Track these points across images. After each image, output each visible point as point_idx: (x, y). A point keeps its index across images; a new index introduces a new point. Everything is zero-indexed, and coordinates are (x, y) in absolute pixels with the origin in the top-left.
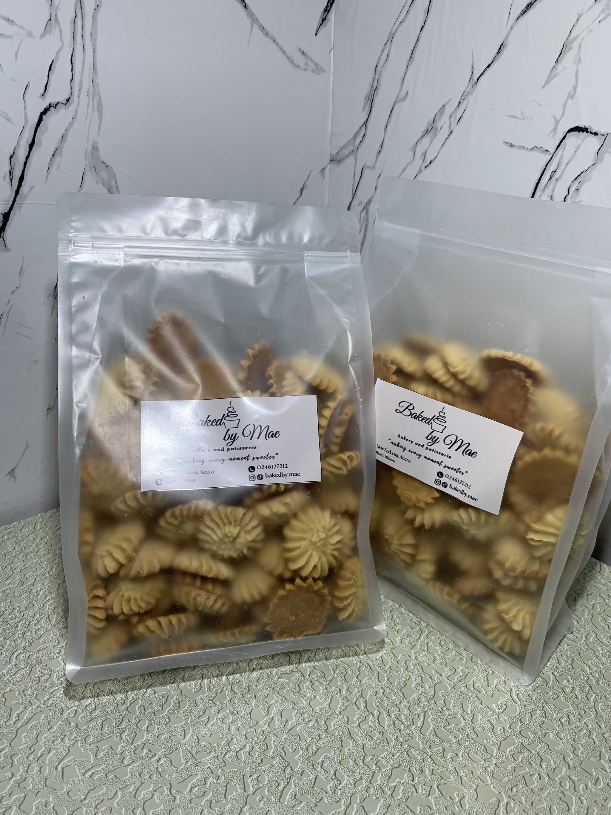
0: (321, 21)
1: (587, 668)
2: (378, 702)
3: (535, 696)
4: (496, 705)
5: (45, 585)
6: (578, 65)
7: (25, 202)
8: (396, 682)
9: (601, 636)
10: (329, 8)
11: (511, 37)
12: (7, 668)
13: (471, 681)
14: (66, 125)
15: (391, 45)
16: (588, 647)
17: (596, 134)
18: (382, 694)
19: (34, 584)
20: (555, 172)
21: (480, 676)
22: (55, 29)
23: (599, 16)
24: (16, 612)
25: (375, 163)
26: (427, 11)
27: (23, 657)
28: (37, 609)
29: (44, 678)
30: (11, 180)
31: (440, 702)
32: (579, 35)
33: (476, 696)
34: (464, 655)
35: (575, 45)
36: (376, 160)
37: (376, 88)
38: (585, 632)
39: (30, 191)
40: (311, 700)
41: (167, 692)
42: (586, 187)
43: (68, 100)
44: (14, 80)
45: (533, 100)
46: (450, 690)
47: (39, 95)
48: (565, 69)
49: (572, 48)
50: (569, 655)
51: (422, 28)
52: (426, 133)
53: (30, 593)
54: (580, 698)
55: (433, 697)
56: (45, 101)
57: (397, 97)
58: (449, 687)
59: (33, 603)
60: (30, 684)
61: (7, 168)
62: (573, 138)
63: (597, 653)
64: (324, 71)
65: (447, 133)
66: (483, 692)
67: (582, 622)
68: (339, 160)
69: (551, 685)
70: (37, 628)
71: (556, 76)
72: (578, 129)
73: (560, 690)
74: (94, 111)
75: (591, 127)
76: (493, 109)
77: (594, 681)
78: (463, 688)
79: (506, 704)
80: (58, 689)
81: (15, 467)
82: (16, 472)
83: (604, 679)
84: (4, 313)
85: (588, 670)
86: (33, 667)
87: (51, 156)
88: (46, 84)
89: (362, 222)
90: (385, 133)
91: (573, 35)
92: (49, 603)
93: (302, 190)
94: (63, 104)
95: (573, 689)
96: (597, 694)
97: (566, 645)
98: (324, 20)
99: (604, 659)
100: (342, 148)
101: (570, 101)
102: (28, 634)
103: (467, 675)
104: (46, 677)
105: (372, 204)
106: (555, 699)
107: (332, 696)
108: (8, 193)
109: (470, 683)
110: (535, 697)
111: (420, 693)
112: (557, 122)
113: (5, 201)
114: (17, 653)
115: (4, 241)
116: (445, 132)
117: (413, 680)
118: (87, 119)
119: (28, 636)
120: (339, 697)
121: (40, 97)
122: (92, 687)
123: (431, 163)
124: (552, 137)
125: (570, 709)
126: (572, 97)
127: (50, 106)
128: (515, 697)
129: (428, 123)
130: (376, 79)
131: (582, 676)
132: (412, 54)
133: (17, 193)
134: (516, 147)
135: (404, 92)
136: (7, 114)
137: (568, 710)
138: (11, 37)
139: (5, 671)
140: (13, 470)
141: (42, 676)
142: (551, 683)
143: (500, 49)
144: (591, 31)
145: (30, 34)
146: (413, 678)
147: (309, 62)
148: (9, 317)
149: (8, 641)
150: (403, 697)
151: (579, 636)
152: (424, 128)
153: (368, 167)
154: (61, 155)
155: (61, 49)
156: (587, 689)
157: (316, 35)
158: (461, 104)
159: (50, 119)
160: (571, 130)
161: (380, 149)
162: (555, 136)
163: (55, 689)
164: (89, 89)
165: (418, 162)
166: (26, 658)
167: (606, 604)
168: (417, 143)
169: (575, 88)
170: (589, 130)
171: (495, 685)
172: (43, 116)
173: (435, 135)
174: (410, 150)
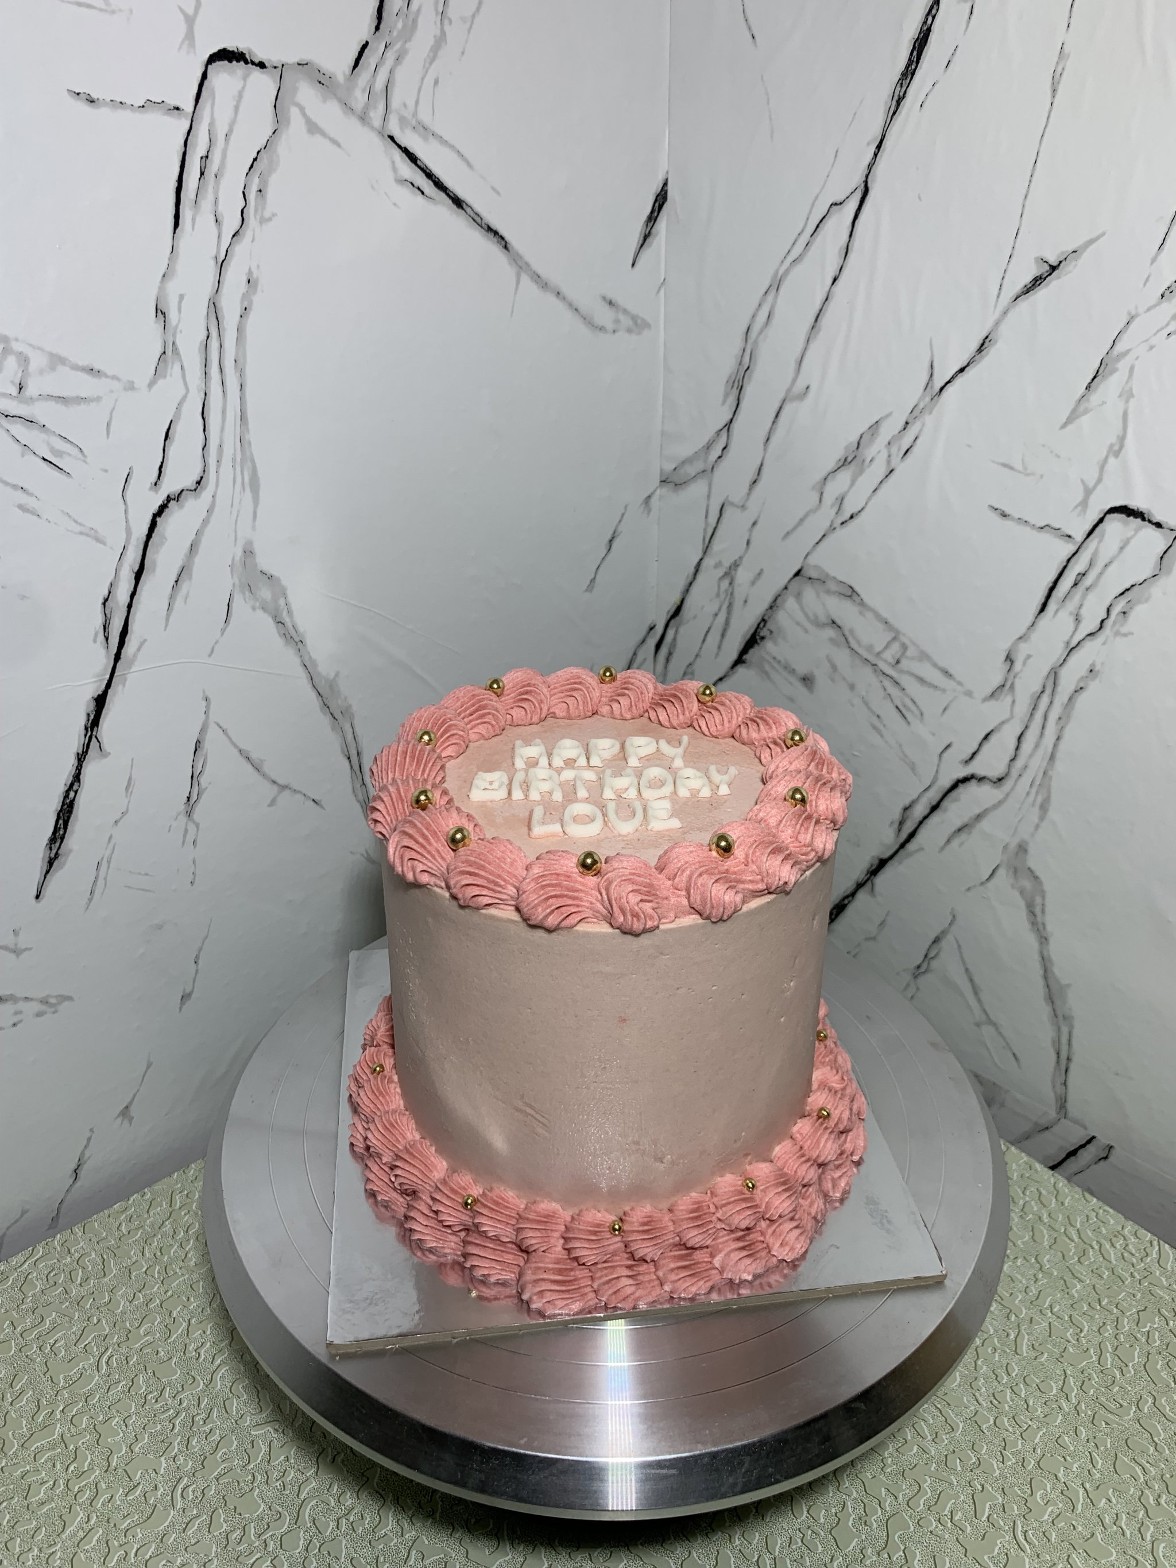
0: (642, 238)
1: (1139, 1472)
2: (795, 1561)
3: (1054, 1534)
4: (991, 1556)
5: (208, 1332)
6: (1127, 401)
7: (132, 671)
8: (822, 1517)
9: (1163, 1401)
10: (656, 214)
11: (1003, 328)
12: (171, 1517)
13: (948, 1509)
14: (197, 525)
15: (776, 297)
16: (1141, 1425)
17: (1159, 525)
18: (800, 1544)
19: (188, 1331)
20: (1084, 575)
21: (962, 1497)
22: (172, 368)
23: (1167, 325)
24: (167, 1396)
25: (747, 499)
26: (845, 251)
27: (193, 1491)
28: (201, 1387)
29: (235, 1535)
30: (107, 639)
31: (897, 1556)
32: (1129, 351)
33: (957, 1539)
34: (933, 1453)
35: (1123, 365)
36: (749, 494)
37: (748, 368)
38: (1135, 1393)
39: (139, 649)
40: (683, 1561)
41: (442, 1556)
42: (1139, 611)
43: (199, 483)
44: (106, 471)
45: (1044, 446)
46: (912, 1528)
47: (149, 485)
48: (1102, 405)
49: (1115, 370)
50: (1109, 1446)
51: (835, 280)
52: (843, 465)
53: (184, 1353)
54: (1129, 1536)
55: (886, 1546)
56: (159, 493)
57: (789, 391)
58: (911, 1523)
59: (193, 1374)
60: (214, 1549)
61: (99, 620)
62: (1115, 525)
63: (1156, 1439)
64: (647, 325)
65: (882, 471)
66: (968, 1531)
67: (1130, 1372)
68: (678, 482)
69: (1080, 1510)
70: (207, 1429)
71: (1086, 411)
72: (1125, 510)
73: (1096, 1520)
74: (244, 490)
75: (1149, 512)
76: (969, 446)
77: (1151, 1498)
78: (934, 1524)
79: (1007, 1554)
80: (261, 1557)
81: (131, 1103)
82: (133, 1111)
83: (1169, 1492)
84: (102, 858)
85: (1142, 1476)
86: (213, 1512)
87: (173, 582)
88: (160, 464)
89: (723, 596)
90: (765, 450)
91: (1119, 348)
92: (220, 1375)
93: (611, 541)
94: (191, 490)
95: (1117, 1517)
96: (1156, 1525)
97: (1103, 1423)
98: (646, 237)
99: (1167, 1452)
100: (683, 463)
101: (1112, 460)
102: (194, 1443)
103: (939, 1494)
104: (238, 1532)
105: (740, 569)
106: (1088, 1539)
107: (717, 1551)
108: (102, 660)
109: (946, 1512)
110: (1054, 1536)
111: (864, 1537)
112: (1088, 492)
113: (98, 676)
114: (181, 1486)
115: (99, 741)
116: (879, 469)
117: (850, 1510)
118: (232, 506)
119: (195, 1448)
120: (729, 1552)
121: (151, 489)
122: (317, 1550)
123: (852, 517)
124: (1079, 515)
125: (1112, 1558)
126: (1117, 454)
127: (169, 499)
128: (1021, 1538)
129: (847, 448)
130: (748, 352)
131: (1132, 1490)
132: (816, 320)
133: (117, 657)
134: (1013, 519)
135: (800, 385)
136: (96, 531)
137: (1109, 1560)
138: (98, 399)
139: (167, 1524)
140: (127, 1107)
141: (231, 1531)
142: (1080, 1506)
143: (983, 345)
144: (1152, 348)
145: (131, 387)
146: (850, 1506)
147: (622, 317)
148: (111, 865)
149: (162, 1459)
150: (835, 1547)
151: (1125, 1404)
152: (838, 454)
153: (732, 504)
154: (190, 578)
155: (185, 397)
156: (1141, 1516)
157: (633, 265)
158: (909, 426)
159: (169, 524)
160: (1113, 510)
161: (755, 477)
162: (1085, 514)
163: (256, 1557)
164: (235, 454)
165: (826, 515)
166: (199, 1494)
167: (1171, 1330)
168: (825, 479)
169: (1122, 439)
170: (1146, 516)
171: (986, 1515)
172: (158, 519)
173: (861, 471)
174: (813, 488)
